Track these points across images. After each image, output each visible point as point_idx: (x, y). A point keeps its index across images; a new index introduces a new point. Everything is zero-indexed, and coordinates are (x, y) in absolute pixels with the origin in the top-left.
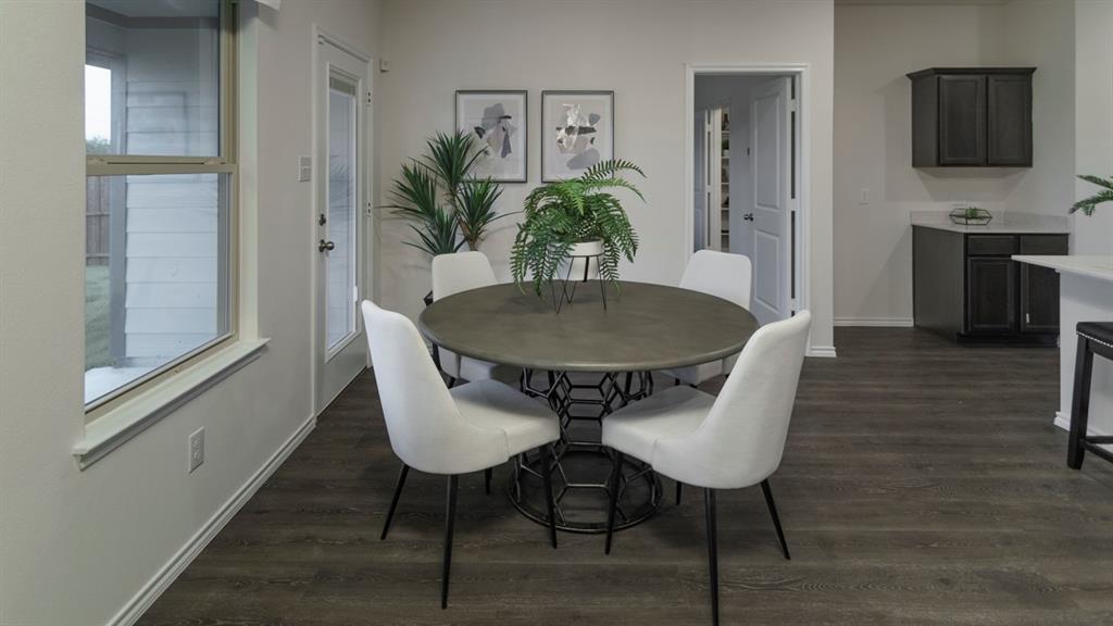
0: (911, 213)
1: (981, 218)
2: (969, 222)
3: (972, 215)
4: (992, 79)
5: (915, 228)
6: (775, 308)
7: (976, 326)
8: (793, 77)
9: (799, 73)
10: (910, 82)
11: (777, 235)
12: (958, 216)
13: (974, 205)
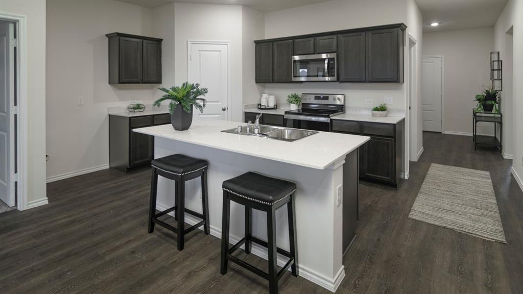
0: (108, 108)
1: (141, 108)
2: (135, 111)
3: (138, 107)
4: (145, 41)
5: (110, 115)
6: (4, 181)
7: (134, 162)
8: (15, 23)
9: (18, 21)
10: (107, 39)
11: (5, 131)
12: (131, 108)
13: (138, 102)
